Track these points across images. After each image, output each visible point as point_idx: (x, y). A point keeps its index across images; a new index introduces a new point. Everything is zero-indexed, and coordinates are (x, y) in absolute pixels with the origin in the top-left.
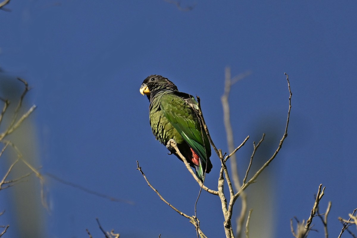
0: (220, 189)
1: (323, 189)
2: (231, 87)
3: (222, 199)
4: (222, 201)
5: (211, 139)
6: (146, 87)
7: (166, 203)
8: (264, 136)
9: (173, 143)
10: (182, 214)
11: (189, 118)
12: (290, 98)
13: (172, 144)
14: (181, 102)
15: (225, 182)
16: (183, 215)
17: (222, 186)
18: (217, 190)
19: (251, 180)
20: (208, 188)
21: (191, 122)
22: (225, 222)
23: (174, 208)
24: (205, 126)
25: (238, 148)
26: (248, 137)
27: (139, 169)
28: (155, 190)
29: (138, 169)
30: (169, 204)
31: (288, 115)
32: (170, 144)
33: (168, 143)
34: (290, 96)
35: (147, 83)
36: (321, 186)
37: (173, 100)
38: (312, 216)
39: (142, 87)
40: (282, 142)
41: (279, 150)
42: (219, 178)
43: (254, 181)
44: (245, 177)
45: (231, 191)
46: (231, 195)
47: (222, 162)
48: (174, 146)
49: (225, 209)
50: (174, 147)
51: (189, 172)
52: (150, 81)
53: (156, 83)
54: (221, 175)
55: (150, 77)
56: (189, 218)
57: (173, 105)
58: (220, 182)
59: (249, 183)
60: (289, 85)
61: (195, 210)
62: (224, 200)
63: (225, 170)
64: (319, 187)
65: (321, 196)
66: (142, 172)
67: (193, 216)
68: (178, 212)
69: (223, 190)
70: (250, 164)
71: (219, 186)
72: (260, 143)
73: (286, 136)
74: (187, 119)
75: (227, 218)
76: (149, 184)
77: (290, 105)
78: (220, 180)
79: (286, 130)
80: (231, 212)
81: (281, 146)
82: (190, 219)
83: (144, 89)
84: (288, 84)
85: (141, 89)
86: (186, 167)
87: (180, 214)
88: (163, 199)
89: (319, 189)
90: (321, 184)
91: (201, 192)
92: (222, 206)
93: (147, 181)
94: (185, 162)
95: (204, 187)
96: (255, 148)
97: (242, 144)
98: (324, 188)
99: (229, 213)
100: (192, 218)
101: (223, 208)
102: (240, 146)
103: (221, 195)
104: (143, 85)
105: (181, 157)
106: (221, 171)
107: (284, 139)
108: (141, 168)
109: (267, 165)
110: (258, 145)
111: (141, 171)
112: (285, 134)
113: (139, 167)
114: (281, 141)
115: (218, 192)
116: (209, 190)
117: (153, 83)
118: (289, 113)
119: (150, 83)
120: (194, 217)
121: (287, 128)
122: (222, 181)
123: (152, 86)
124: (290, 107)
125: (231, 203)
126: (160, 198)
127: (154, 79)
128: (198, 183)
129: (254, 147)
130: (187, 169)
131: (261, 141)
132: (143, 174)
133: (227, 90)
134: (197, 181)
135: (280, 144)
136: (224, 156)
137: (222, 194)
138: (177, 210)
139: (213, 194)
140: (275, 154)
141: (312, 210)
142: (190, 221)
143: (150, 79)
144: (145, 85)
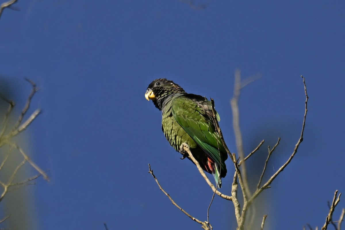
0: (234, 194)
1: (339, 196)
2: (241, 90)
3: (236, 204)
4: (235, 207)
5: (225, 143)
6: (151, 92)
7: (178, 208)
8: (279, 140)
9: (186, 147)
10: (195, 219)
11: (201, 121)
12: (306, 101)
13: (184, 148)
14: (192, 105)
15: (239, 187)
16: (195, 221)
17: (236, 191)
18: (231, 195)
19: (265, 185)
20: (221, 193)
21: (204, 125)
22: (238, 228)
23: (186, 213)
24: (219, 129)
25: (253, 152)
26: (263, 141)
27: (151, 173)
28: (167, 194)
29: (149, 173)
30: (180, 209)
31: (304, 119)
32: (183, 148)
33: (181, 147)
34: (307, 99)
35: (152, 88)
36: (337, 192)
37: (184, 103)
38: (327, 223)
39: (148, 92)
40: (298, 146)
41: (294, 155)
42: (233, 183)
43: (269, 186)
44: (259, 183)
45: (244, 196)
46: (244, 200)
47: (235, 166)
48: (187, 149)
49: (238, 214)
50: (187, 151)
51: (202, 176)
52: (155, 86)
53: (162, 88)
54: (234, 179)
55: (155, 82)
56: (201, 223)
57: (184, 108)
58: (234, 187)
59: (263, 189)
60: (305, 89)
61: (208, 215)
62: (238, 205)
63: (238, 175)
64: (335, 193)
65: (336, 202)
66: (154, 176)
67: (205, 221)
68: (190, 217)
69: (236, 195)
70: (264, 168)
71: (232, 191)
72: (275, 148)
73: (301, 140)
74: (199, 122)
75: (240, 224)
76: (161, 188)
77: (306, 109)
78: (234, 185)
79: (301, 135)
80: (244, 218)
81: (296, 151)
82: (203, 225)
83: (149, 94)
84: (305, 87)
85: (147, 94)
86: (199, 171)
87: (192, 219)
88: (175, 204)
89: (335, 195)
90: (337, 191)
91: (214, 197)
92: (236, 211)
93: (159, 184)
94: (198, 166)
95: (217, 192)
96: (269, 153)
97: (256, 149)
98: (340, 194)
99: (242, 218)
100: (205, 224)
101: (236, 214)
102: (255, 150)
103: (234, 200)
104: (148, 90)
105: (194, 161)
106: (235, 175)
107: (299, 144)
108: (152, 171)
109: (282, 170)
110: (273, 149)
111: (153, 174)
112: (301, 138)
113: (150, 170)
114: (296, 145)
115: (231, 197)
116: (222, 195)
117: (158, 88)
118: (305, 117)
119: (155, 88)
120: (207, 223)
121: (303, 132)
122: (236, 186)
123: (158, 90)
124: (306, 111)
125: (244, 209)
126: (172, 202)
127: (159, 84)
128: (211, 188)
129: (269, 151)
130: (200, 174)
131: (276, 145)
132: (155, 177)
133: (236, 93)
134: (210, 186)
135: (295, 149)
136: (238, 160)
137: (236, 199)
138: (189, 215)
139: (226, 199)
140: (290, 158)
141: (327, 217)
142: (202, 227)
143: (156, 84)
144: (151, 90)
